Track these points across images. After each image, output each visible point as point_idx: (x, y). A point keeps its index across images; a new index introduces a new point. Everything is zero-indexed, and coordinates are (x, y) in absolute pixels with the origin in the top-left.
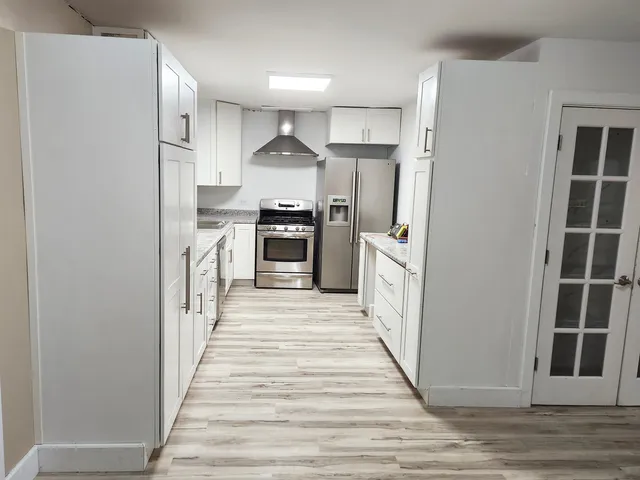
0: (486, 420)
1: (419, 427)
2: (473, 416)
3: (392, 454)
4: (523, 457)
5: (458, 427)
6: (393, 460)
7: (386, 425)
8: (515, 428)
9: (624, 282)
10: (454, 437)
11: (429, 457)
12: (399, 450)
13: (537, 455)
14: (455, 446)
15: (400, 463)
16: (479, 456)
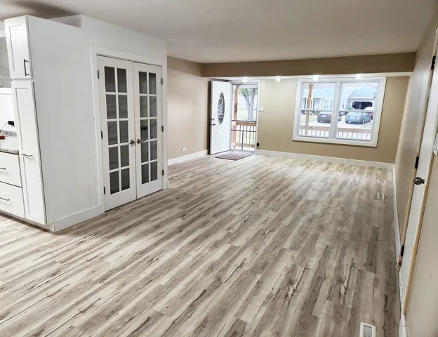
0: (88, 226)
1: (57, 243)
2: (81, 227)
3: (51, 261)
4: (113, 232)
5: (77, 234)
6: (54, 263)
7: (37, 251)
8: (103, 223)
9: (132, 142)
10: (78, 239)
11: (73, 252)
12: (54, 257)
13: (118, 229)
14: (82, 242)
15: (59, 262)
16: (95, 241)
